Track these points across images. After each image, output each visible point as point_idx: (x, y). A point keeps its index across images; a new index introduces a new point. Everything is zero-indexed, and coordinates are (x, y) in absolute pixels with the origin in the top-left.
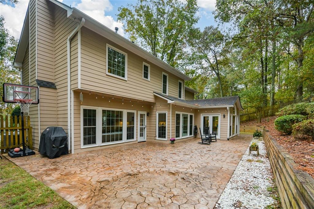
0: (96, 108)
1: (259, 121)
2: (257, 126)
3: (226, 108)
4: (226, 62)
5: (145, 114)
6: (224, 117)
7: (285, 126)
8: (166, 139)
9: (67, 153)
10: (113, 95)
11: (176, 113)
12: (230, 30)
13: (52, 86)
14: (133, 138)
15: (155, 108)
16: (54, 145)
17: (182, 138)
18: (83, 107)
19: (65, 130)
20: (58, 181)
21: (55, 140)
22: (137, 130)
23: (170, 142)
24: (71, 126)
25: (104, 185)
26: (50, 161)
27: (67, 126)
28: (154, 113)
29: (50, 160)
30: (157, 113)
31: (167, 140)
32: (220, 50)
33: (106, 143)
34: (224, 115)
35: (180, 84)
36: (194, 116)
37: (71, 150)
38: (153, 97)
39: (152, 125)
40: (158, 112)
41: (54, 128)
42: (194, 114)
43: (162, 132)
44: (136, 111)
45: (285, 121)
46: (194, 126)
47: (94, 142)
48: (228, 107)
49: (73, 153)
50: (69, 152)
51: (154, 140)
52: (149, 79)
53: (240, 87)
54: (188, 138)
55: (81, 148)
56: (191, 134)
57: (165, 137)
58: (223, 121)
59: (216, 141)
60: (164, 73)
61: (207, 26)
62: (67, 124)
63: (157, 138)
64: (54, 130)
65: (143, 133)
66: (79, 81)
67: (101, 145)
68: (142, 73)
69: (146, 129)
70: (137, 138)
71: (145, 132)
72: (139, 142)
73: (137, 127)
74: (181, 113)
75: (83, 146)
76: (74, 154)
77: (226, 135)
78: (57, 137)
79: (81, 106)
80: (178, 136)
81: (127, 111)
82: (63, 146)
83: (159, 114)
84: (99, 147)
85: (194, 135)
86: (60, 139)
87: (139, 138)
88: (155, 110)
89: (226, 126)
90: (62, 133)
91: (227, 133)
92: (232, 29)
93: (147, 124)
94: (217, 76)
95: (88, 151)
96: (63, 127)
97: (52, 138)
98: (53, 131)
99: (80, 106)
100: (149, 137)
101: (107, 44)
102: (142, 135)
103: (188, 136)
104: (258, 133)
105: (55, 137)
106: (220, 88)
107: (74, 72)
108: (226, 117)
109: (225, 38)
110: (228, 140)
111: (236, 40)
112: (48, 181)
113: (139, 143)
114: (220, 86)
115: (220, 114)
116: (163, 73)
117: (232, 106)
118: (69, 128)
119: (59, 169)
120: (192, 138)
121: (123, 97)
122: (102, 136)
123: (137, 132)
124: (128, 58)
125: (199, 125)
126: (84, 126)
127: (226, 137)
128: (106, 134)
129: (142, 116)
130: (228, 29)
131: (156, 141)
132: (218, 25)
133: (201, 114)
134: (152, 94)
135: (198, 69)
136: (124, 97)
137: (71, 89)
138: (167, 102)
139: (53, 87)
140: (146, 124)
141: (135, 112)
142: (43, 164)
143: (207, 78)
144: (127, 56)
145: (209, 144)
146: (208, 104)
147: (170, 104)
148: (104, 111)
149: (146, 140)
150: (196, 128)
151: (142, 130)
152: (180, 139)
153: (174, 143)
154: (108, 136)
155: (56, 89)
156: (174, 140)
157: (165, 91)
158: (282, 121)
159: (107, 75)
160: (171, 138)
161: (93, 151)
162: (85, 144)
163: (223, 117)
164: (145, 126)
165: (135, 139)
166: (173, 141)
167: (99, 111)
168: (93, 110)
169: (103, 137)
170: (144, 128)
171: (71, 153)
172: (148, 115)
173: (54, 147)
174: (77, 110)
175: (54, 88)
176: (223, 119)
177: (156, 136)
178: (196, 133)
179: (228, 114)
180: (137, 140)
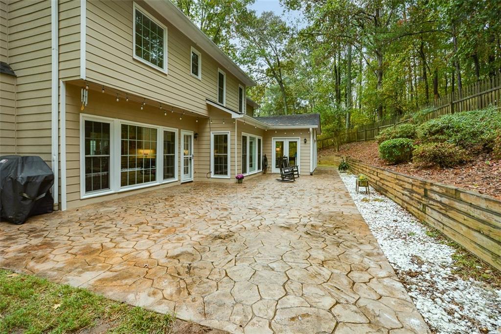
0: (110, 120)
1: (337, 150)
2: (336, 156)
3: (308, 130)
4: (290, 66)
5: (191, 136)
6: (305, 142)
7: (394, 152)
8: (228, 176)
9: (50, 210)
10: (145, 98)
11: (242, 135)
12: (298, 21)
13: (4, 70)
14: (173, 176)
15: (208, 126)
16: (25, 195)
17: (250, 174)
18: (84, 117)
19: (47, 163)
20: (76, 268)
21: (27, 183)
22: (179, 162)
23: (236, 180)
24: (59, 153)
25: (189, 263)
26: (18, 229)
27: (51, 153)
28: (206, 134)
29: (18, 227)
30: (211, 134)
31: (229, 178)
32: (282, 48)
33: (128, 186)
34: (305, 140)
35: (241, 90)
36: (263, 141)
37: (60, 203)
38: (205, 107)
39: (203, 155)
40: (213, 133)
41: (23, 158)
42: (263, 138)
43: (221, 166)
44: (178, 129)
45: (395, 146)
46: (263, 156)
47: (106, 186)
48: (311, 127)
49: (65, 209)
50: (56, 208)
51: (206, 180)
52: (200, 77)
53: (304, 103)
54: (256, 174)
55: (82, 198)
56: (259, 168)
57: (226, 173)
58: (303, 148)
59: (298, 177)
60: (221, 70)
61: (266, 11)
62: (51, 150)
63: (212, 176)
64: (23, 163)
65: (187, 168)
66: (83, 64)
67: (119, 191)
68: (190, 66)
69: (192, 160)
70: (180, 176)
71: (192, 166)
72: (182, 183)
73: (179, 157)
74: (248, 135)
75: (84, 195)
76: (67, 211)
77: (308, 167)
78: (31, 177)
79: (81, 115)
80: (244, 171)
81: (164, 128)
82: (44, 195)
83: (214, 135)
84: (116, 195)
85: (263, 170)
86: (39, 180)
87: (183, 177)
88: (208, 130)
89: (308, 155)
90: (41, 169)
91: (310, 166)
92: (301, 20)
93: (194, 152)
94: (279, 84)
95: (97, 204)
96: (44, 158)
97: (19, 180)
98: (20, 165)
99: (79, 114)
100: (197, 175)
101: (135, 4)
102: (186, 171)
103: (256, 171)
104: (345, 165)
105: (29, 178)
106: (284, 102)
107: (68, 45)
108: (308, 142)
109: (292, 32)
110: (311, 175)
111: (305, 36)
112: (50, 272)
113: (183, 185)
114: (284, 99)
115: (299, 137)
116: (219, 70)
117: (316, 126)
118: (55, 157)
119: (59, 243)
120: (260, 174)
121: (160, 103)
122: (122, 173)
123: (179, 166)
124: (168, 35)
125: (269, 154)
126: (86, 154)
127: (308, 171)
128: (128, 170)
129: (187, 138)
130: (296, 19)
131: (210, 180)
132: (284, 11)
133: (273, 138)
134: (204, 103)
135: (252, 72)
136: (163, 104)
137: (59, 79)
138: (231, 117)
139: (6, 71)
140: (192, 153)
141: (175, 130)
142: (6, 237)
143: (264, 87)
144: (167, 31)
145: (292, 182)
146: (281, 123)
147: (234, 119)
148: (124, 128)
149: (192, 180)
150: (265, 160)
151: (187, 162)
152: (247, 176)
153: (242, 183)
154: (132, 174)
155: (15, 77)
156: (243, 178)
157: (221, 100)
158: (390, 147)
159: (134, 59)
160: (236, 175)
161: (107, 202)
162: (88, 189)
163: (303, 142)
164: (191, 156)
165: (176, 179)
166: (240, 179)
167: (116, 125)
168: (103, 123)
169: (123, 175)
170: (190, 160)
171: (60, 208)
172: (195, 137)
173: (25, 199)
174: (73, 122)
175: (11, 73)
176: (304, 145)
177: (210, 172)
178: (266, 166)
179: (310, 137)
180: (180, 180)
